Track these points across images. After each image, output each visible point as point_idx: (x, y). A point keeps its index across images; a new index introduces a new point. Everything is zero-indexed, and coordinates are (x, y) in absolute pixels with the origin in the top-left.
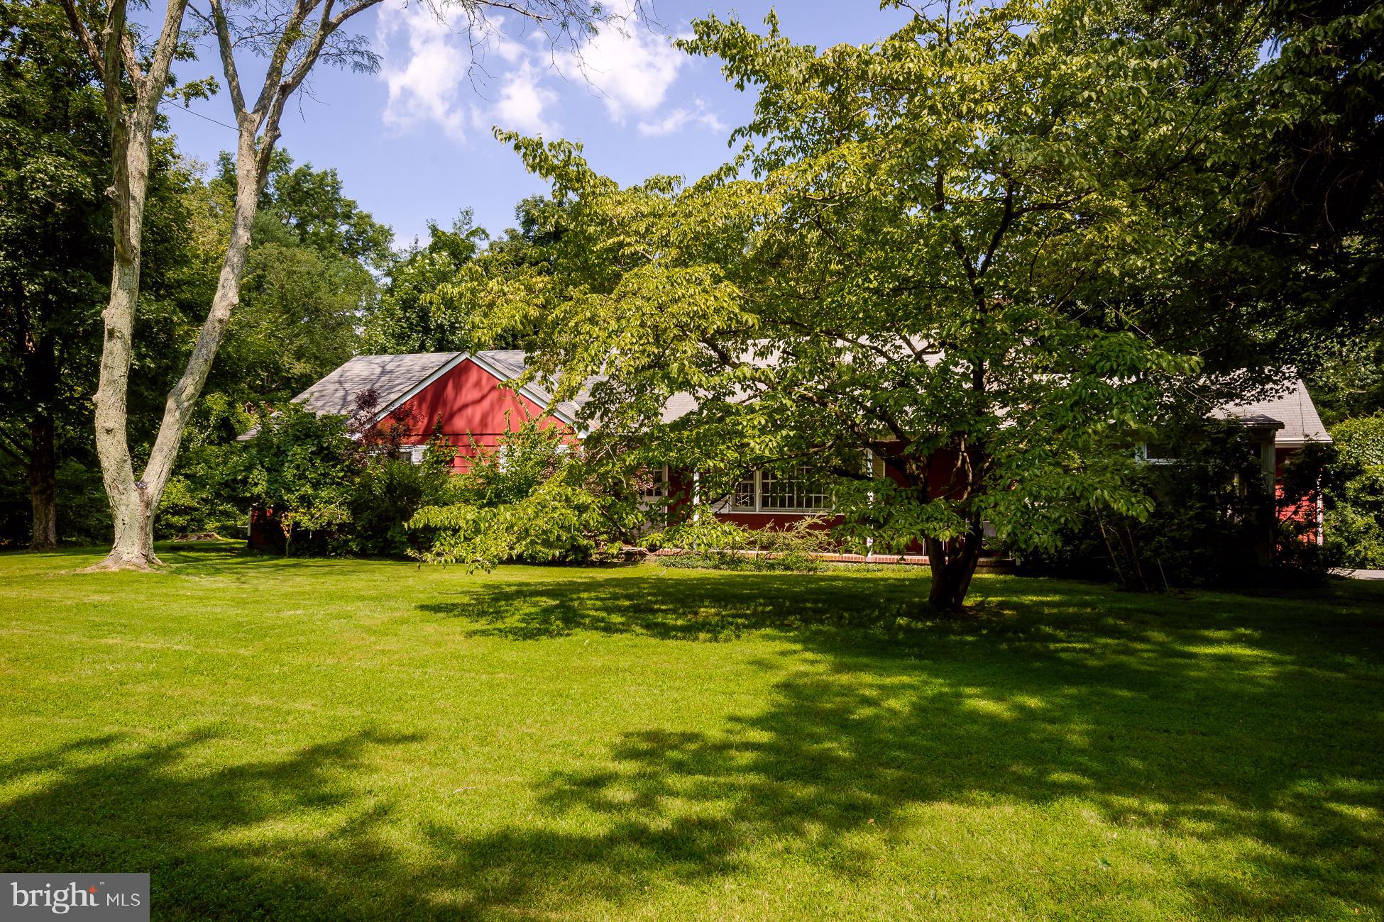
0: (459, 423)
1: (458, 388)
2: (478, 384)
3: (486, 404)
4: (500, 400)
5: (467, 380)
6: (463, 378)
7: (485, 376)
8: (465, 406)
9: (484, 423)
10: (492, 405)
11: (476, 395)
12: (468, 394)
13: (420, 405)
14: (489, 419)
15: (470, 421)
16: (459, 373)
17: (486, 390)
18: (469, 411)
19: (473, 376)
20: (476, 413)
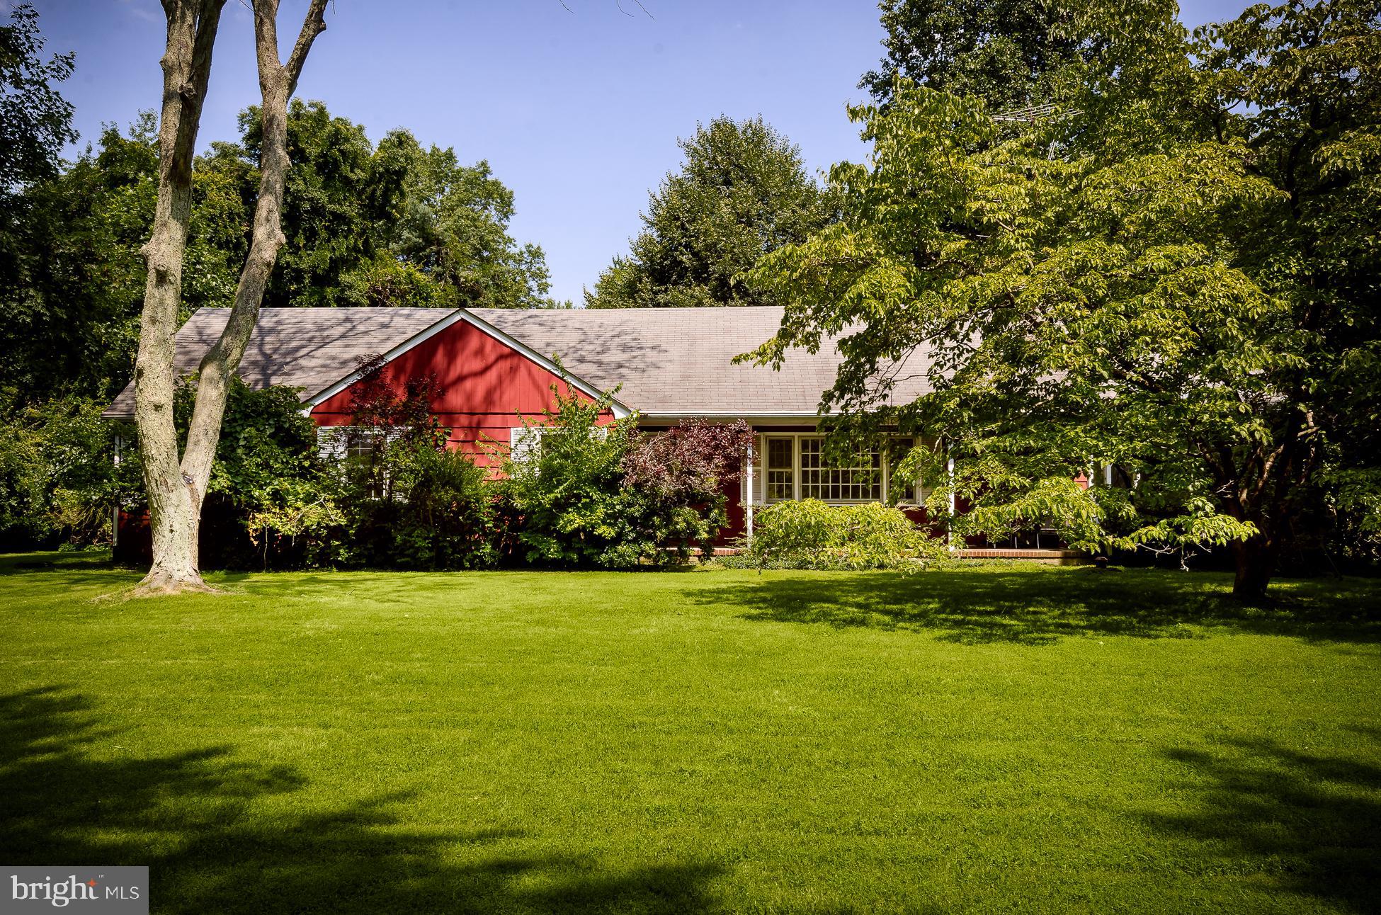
0: (455, 399)
1: (451, 357)
2: (480, 352)
3: (492, 376)
4: (513, 370)
5: (463, 349)
6: (459, 345)
7: (489, 343)
8: (461, 379)
9: (489, 397)
10: (500, 380)
11: (477, 365)
12: (466, 363)
13: (396, 378)
14: (496, 396)
15: (469, 397)
16: (453, 337)
17: (492, 358)
18: (468, 384)
19: (474, 342)
20: (479, 387)
